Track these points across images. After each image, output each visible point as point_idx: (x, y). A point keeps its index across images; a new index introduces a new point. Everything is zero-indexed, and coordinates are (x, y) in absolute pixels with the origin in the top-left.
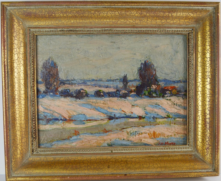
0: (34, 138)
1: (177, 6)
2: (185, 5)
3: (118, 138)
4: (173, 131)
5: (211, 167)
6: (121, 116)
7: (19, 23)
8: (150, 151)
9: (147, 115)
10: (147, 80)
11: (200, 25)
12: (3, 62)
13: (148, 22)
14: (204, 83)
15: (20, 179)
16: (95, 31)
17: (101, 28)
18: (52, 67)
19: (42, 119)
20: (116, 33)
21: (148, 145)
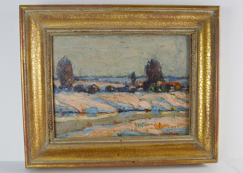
0: (51, 129)
1: (181, 10)
2: (188, 9)
3: (127, 129)
4: (176, 123)
5: (210, 155)
6: (130, 109)
7: (36, 24)
8: (156, 140)
9: (153, 108)
10: (154, 76)
11: (202, 27)
12: (22, 61)
13: (154, 24)
14: (205, 79)
15: (38, 166)
16: (106, 32)
17: (111, 29)
18: (67, 64)
19: (57, 112)
20: (125, 34)
21: (154, 135)
